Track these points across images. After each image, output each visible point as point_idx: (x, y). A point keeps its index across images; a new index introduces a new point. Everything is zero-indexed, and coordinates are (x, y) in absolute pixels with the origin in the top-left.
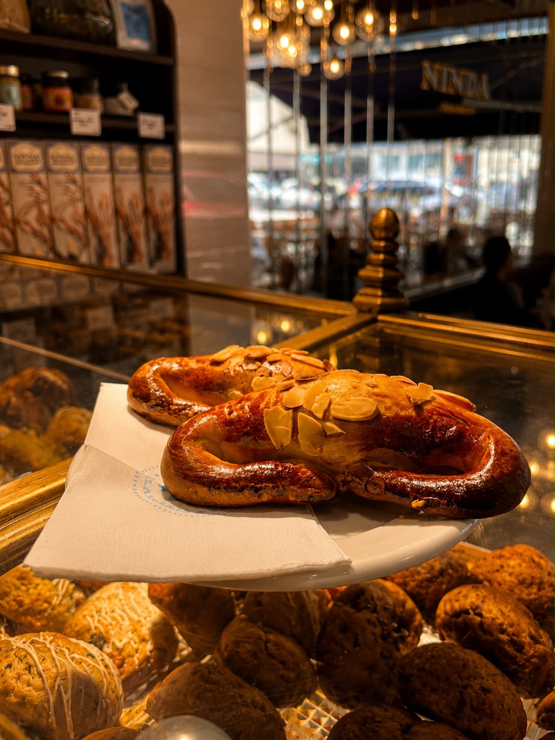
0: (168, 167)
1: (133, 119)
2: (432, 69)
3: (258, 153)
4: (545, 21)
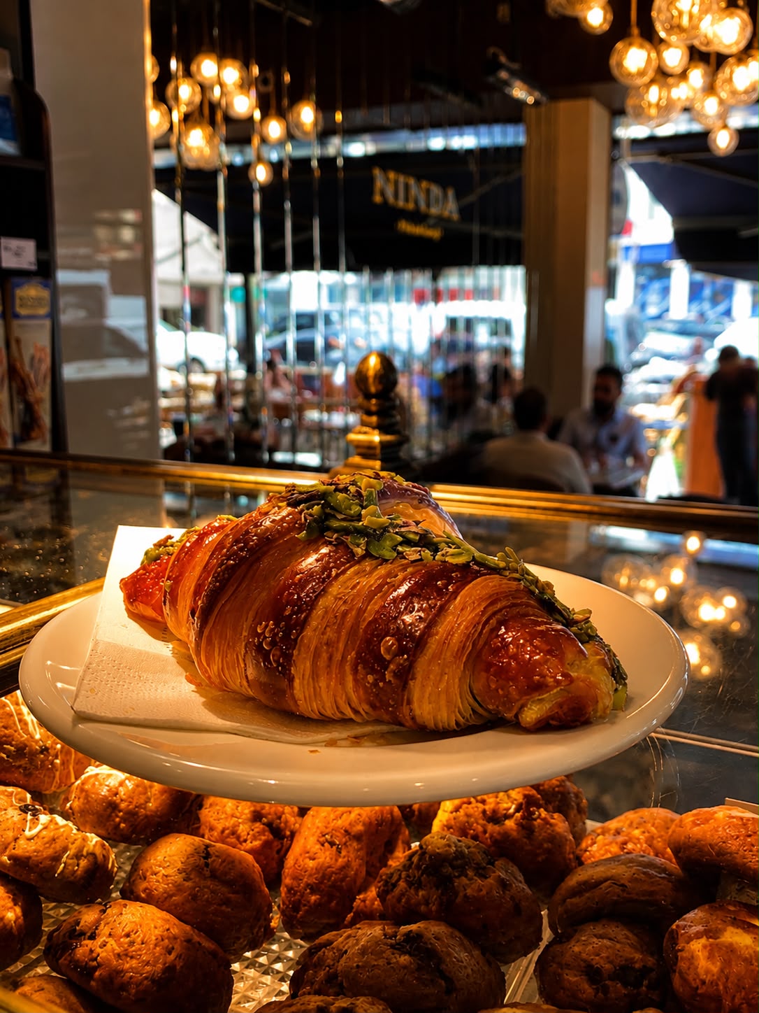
2: (385, 177)
4: (521, 128)
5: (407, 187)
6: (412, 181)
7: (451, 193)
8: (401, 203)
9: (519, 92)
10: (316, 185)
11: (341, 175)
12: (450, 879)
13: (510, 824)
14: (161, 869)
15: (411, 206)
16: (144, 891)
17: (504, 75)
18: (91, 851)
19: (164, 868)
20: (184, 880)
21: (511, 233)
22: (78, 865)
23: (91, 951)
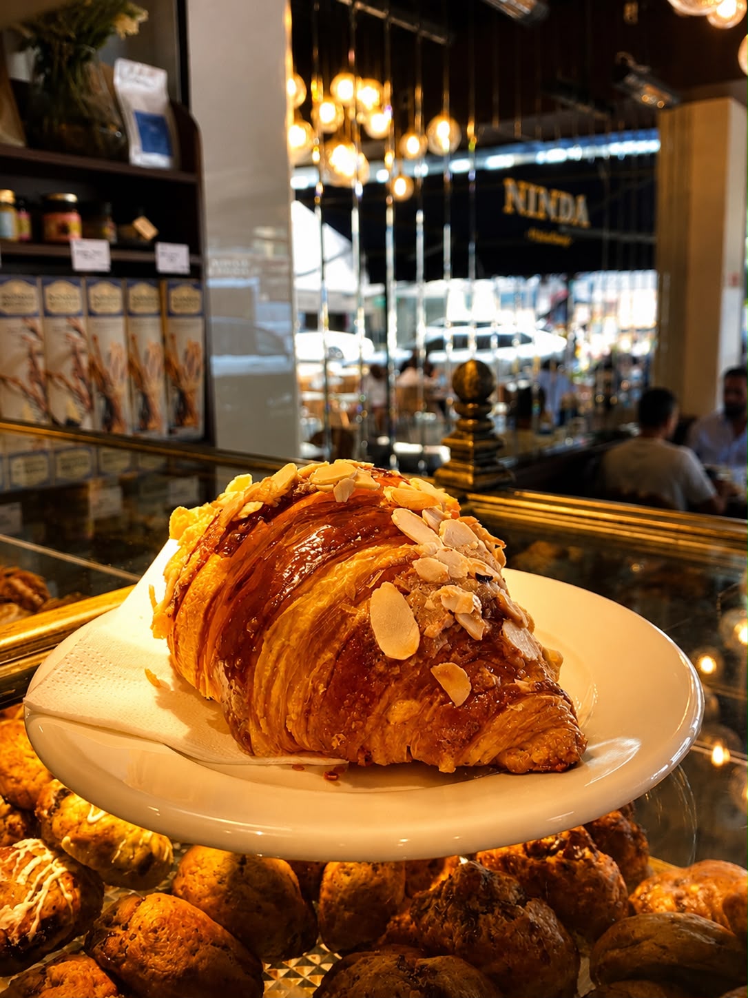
0: (196, 309)
2: (517, 188)
5: (538, 197)
6: (542, 191)
7: (581, 200)
8: (531, 213)
9: (649, 96)
10: (447, 200)
11: (473, 188)
12: (475, 914)
13: (551, 860)
14: (199, 868)
15: (541, 215)
16: (182, 888)
17: (631, 80)
18: (147, 841)
19: (201, 869)
20: (219, 883)
21: (642, 238)
22: (134, 853)
23: (121, 942)
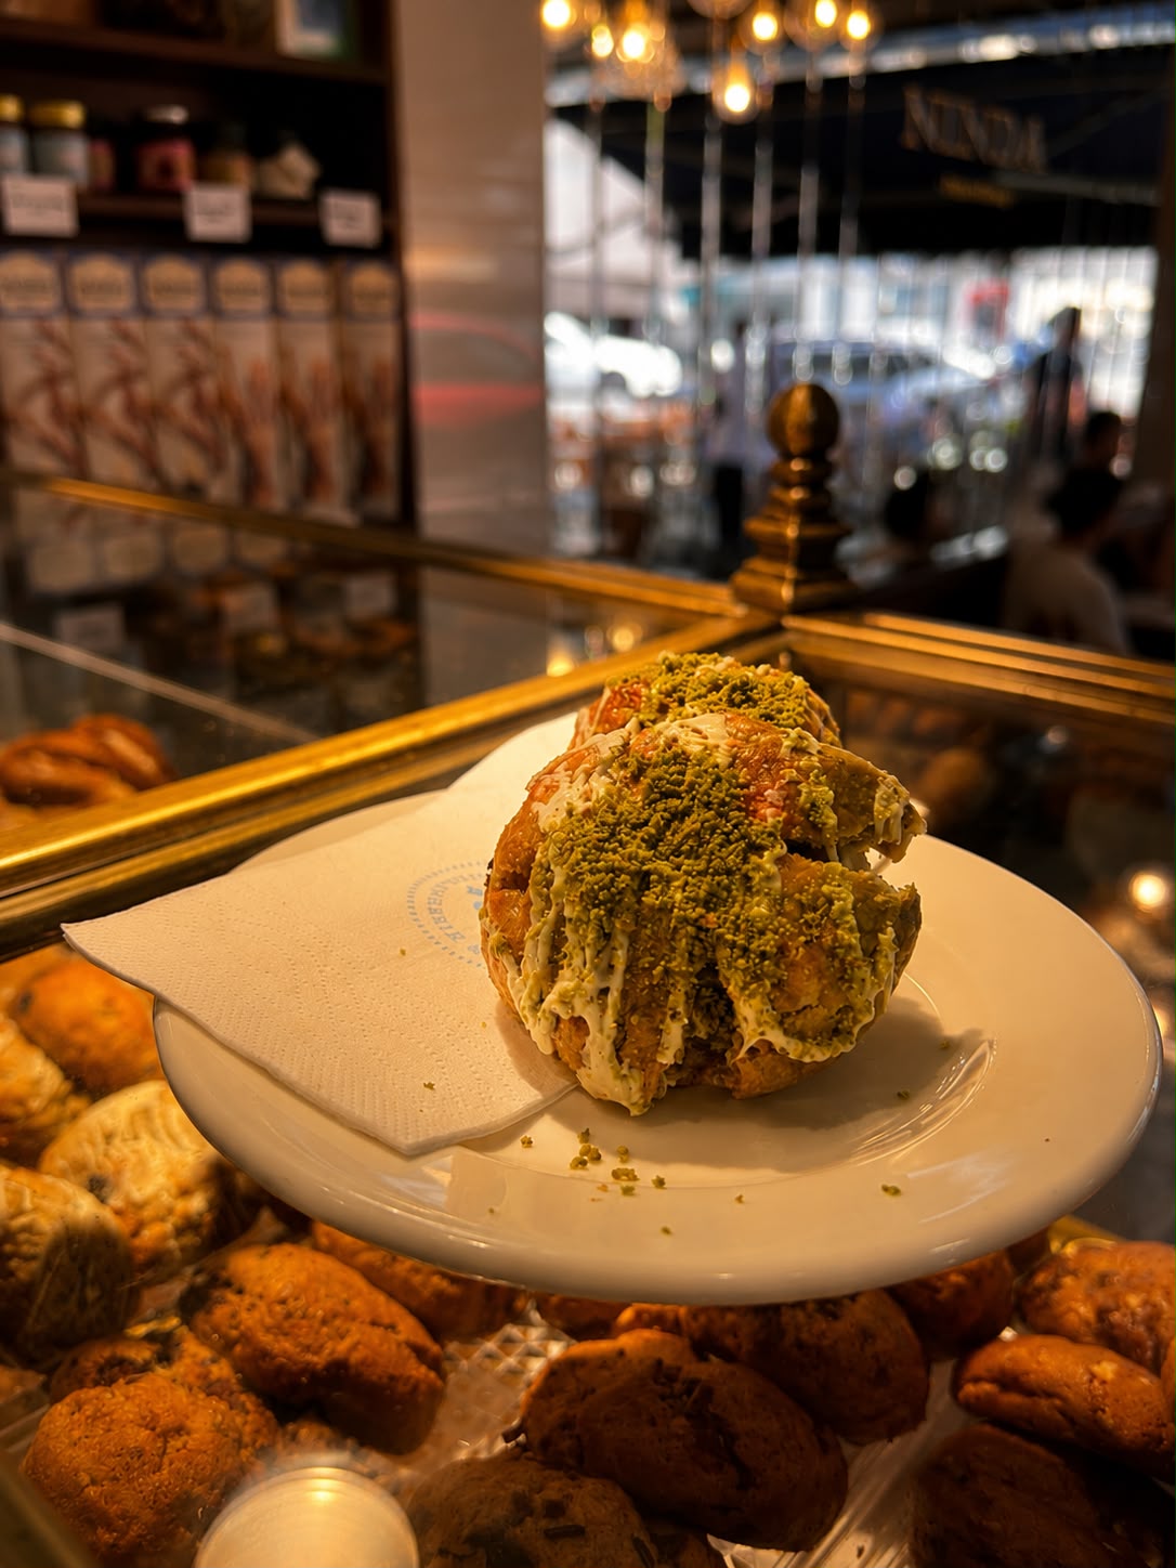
0: (387, 306)
1: (312, 203)
2: (927, 105)
3: (573, 280)
5: (960, 117)
6: (969, 111)
7: (1032, 126)
8: (947, 145)
11: (855, 101)
15: (963, 151)
23: (234, 1315)
